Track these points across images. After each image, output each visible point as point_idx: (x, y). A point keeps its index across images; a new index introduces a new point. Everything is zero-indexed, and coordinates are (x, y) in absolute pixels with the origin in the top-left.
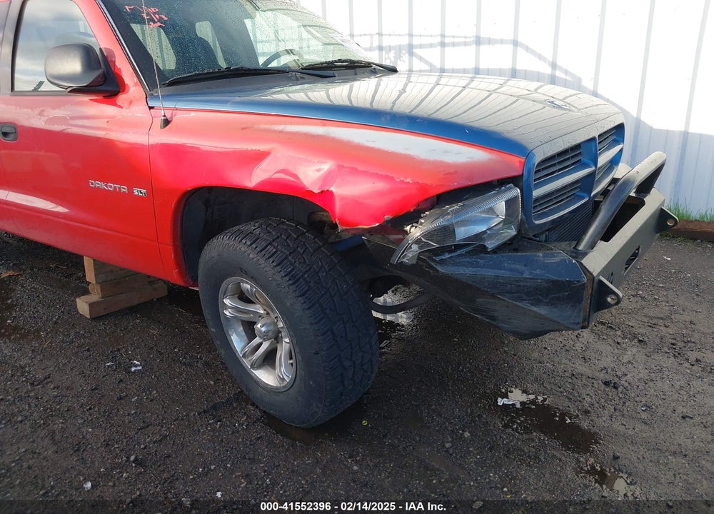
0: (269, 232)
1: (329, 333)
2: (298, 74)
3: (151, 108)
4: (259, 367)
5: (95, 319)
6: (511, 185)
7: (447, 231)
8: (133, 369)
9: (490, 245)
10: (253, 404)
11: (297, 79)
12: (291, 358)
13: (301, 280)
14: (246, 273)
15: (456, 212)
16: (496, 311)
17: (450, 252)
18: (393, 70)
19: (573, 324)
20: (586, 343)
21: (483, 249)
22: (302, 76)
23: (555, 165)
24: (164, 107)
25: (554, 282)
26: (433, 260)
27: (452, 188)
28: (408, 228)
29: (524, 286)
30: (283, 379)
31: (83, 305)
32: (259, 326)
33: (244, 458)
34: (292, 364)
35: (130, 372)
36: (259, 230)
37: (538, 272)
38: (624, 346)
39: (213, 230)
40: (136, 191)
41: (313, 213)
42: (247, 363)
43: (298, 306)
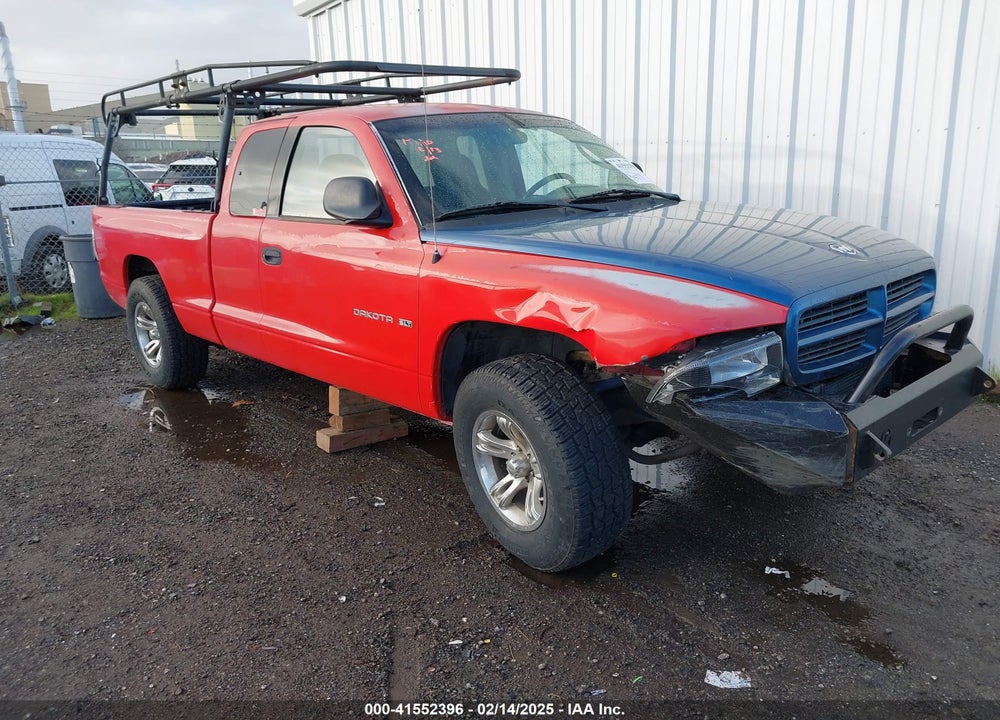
0: (529, 367)
1: (581, 469)
2: (568, 209)
3: (423, 242)
4: (508, 506)
5: (335, 453)
6: (773, 332)
7: (702, 374)
8: (376, 505)
9: (751, 391)
10: (499, 547)
11: (567, 214)
12: (541, 495)
13: (557, 415)
14: (504, 406)
15: (712, 355)
16: (756, 461)
17: (708, 395)
18: (676, 199)
19: (836, 478)
20: (886, 521)
21: (744, 395)
22: (572, 209)
23: (829, 314)
24: (437, 241)
25: (815, 432)
26: (690, 403)
27: (711, 332)
28: (665, 369)
29: (783, 435)
30: (532, 518)
31: (323, 440)
32: (511, 462)
33: (489, 592)
34: (542, 502)
35: (374, 507)
36: (518, 366)
37: (798, 421)
38: (934, 529)
39: (470, 364)
40: (402, 322)
41: (573, 351)
42: (496, 502)
43: (552, 440)
